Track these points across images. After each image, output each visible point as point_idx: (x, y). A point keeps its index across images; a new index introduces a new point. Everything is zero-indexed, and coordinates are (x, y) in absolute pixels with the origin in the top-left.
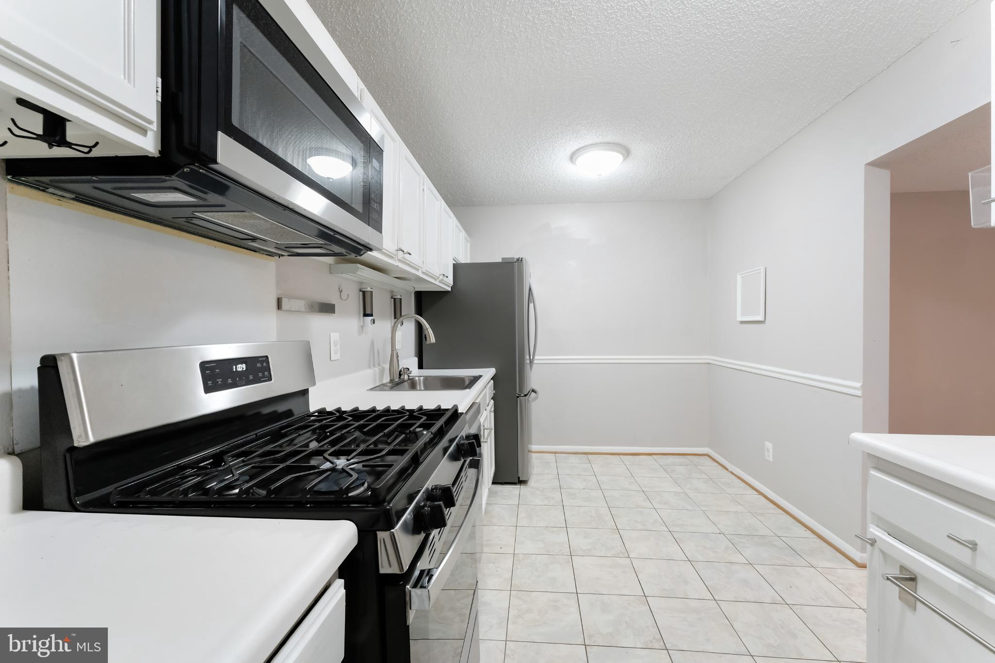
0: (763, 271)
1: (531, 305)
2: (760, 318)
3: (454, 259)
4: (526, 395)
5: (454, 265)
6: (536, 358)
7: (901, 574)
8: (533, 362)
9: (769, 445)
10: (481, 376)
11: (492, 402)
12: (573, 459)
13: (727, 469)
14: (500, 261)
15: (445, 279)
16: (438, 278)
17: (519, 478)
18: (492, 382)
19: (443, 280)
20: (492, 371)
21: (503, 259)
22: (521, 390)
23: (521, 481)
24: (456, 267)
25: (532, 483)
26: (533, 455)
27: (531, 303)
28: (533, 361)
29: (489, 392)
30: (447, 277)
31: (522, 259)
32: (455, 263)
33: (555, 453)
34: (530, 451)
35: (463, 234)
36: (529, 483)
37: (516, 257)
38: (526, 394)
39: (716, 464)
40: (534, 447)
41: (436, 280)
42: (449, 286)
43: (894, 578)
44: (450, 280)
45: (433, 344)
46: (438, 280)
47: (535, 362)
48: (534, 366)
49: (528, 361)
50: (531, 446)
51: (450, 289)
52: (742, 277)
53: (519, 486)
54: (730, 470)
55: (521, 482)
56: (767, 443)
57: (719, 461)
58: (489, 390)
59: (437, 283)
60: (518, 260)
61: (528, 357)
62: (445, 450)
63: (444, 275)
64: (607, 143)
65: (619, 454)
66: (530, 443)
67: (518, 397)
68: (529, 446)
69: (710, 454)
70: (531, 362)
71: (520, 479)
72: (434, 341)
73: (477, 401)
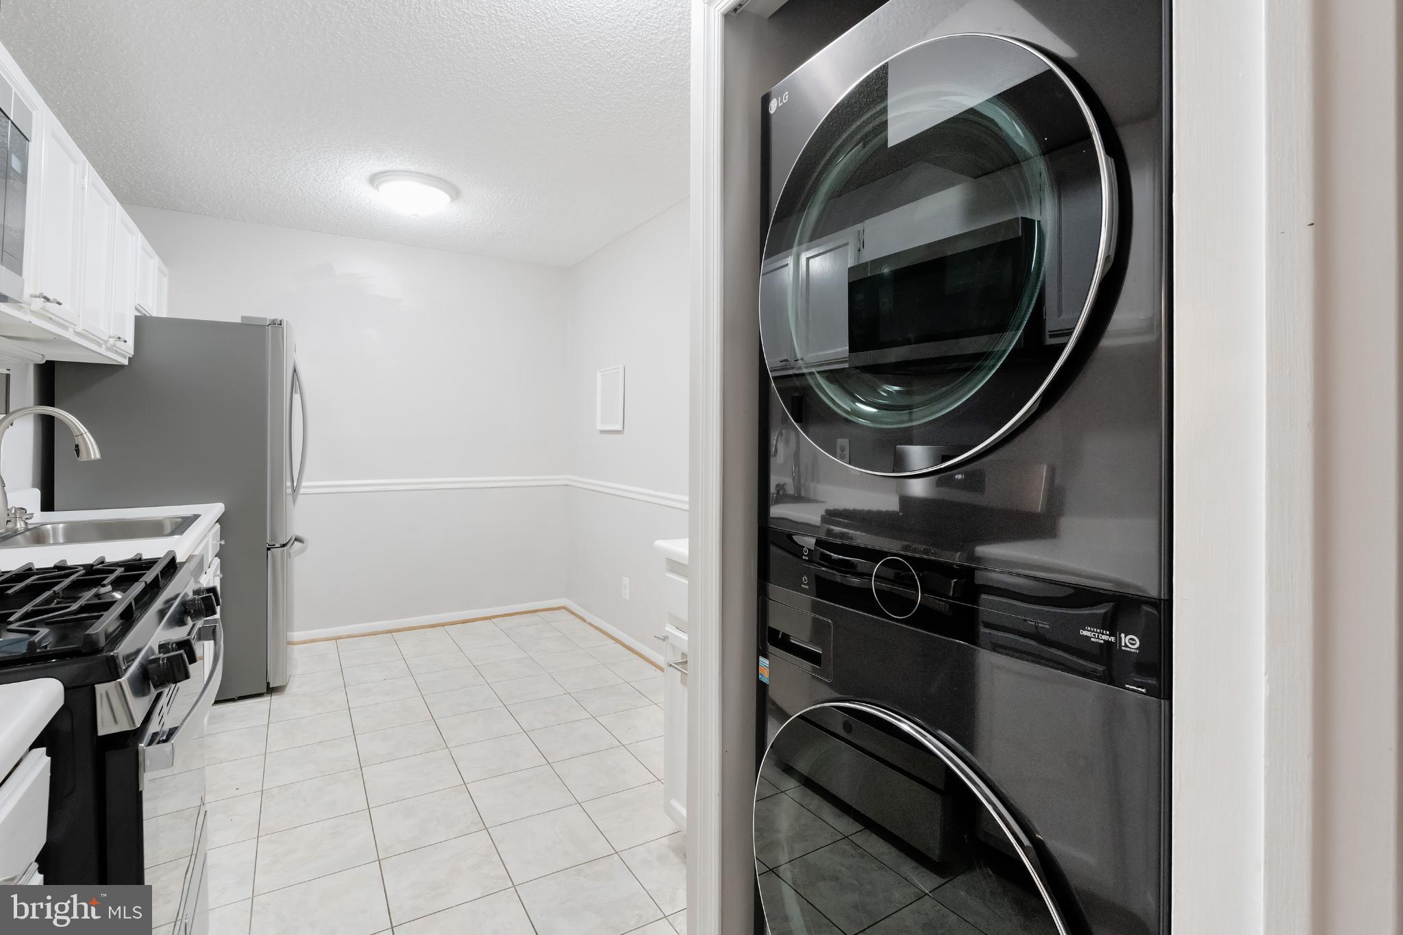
0: (621, 370)
1: (297, 397)
2: (618, 427)
3: (136, 309)
4: (284, 546)
5: (137, 318)
6: (303, 484)
7: (682, 659)
8: (298, 492)
9: (626, 580)
10: (196, 517)
11: (217, 561)
12: (368, 643)
13: (585, 621)
14: (239, 321)
15: (120, 344)
16: (106, 342)
17: (268, 684)
18: (218, 526)
19: (114, 345)
20: (218, 509)
21: (243, 318)
22: (273, 537)
23: (272, 688)
24: (142, 324)
25: (293, 688)
26: (296, 647)
27: (295, 393)
28: (299, 489)
29: (213, 545)
30: (125, 341)
31: (281, 321)
32: (138, 314)
33: (336, 639)
34: (290, 643)
35: (155, 262)
36: (288, 689)
37: (270, 316)
38: (284, 543)
39: (573, 617)
40: (296, 635)
41: (100, 345)
42: (124, 357)
43: (675, 663)
44: (129, 348)
45: (96, 461)
46: (104, 346)
47: (302, 491)
48: (300, 498)
49: (289, 491)
50: (292, 633)
51: (126, 362)
52: (602, 375)
53: (269, 698)
54: (588, 621)
55: (271, 690)
56: (624, 578)
57: (578, 613)
58: (213, 540)
59: (103, 351)
60: (273, 323)
61: (289, 484)
62: (162, 613)
63: (119, 338)
64: (427, 175)
65: (443, 625)
66: (290, 628)
67: (269, 549)
68: (288, 633)
69: (567, 606)
70: (295, 490)
71: (271, 686)
72: (98, 456)
73: (197, 553)
